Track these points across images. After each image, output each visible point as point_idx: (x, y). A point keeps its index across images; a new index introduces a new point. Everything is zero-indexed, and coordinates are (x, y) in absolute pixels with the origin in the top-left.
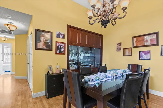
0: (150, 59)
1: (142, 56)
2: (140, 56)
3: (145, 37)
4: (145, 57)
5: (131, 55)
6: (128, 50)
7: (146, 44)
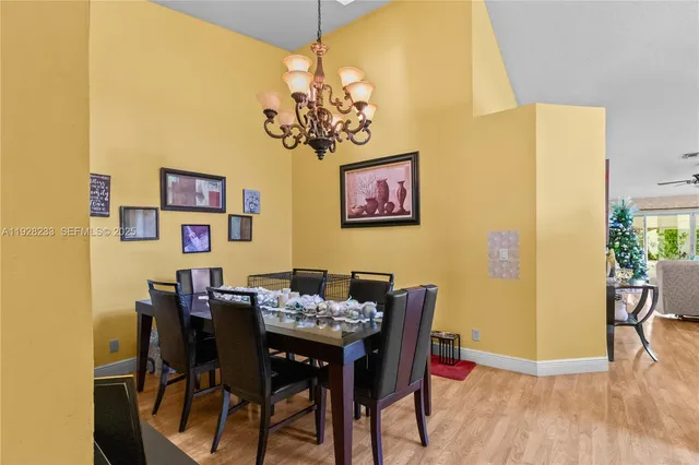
0: (210, 250)
1: (189, 240)
2: (186, 240)
3: (198, 182)
4: (198, 243)
5: (157, 237)
6: (145, 215)
7: (199, 203)
